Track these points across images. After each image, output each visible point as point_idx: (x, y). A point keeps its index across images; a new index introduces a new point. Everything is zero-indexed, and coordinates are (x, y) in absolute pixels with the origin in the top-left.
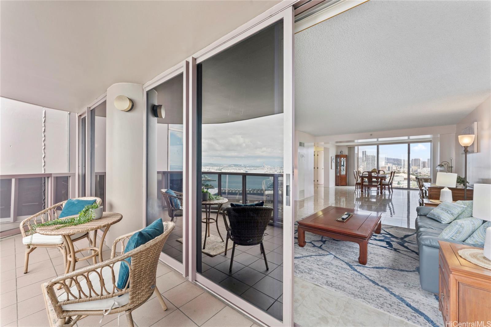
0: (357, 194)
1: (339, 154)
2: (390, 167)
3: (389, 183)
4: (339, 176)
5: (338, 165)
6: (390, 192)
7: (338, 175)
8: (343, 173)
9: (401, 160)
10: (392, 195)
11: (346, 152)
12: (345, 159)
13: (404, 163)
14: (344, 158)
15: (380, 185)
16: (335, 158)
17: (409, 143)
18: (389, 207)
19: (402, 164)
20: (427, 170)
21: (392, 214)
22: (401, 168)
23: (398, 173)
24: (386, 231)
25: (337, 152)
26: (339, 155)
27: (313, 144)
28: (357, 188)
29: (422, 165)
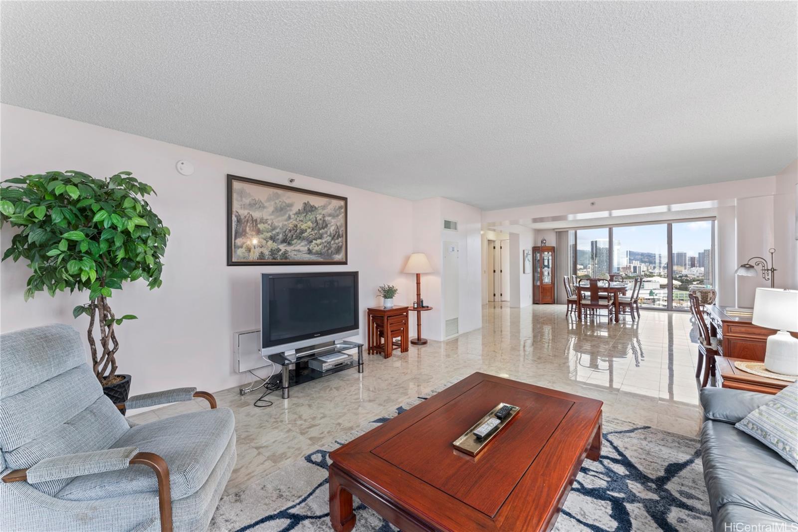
0: (570, 322)
1: (539, 245)
2: (636, 267)
3: (631, 300)
4: (539, 286)
5: (537, 266)
6: (633, 318)
7: (538, 283)
8: (547, 280)
9: (655, 254)
10: (638, 322)
11: (552, 241)
12: (550, 253)
13: (660, 260)
14: (548, 253)
15: (614, 304)
16: (531, 252)
17: (670, 222)
18: (633, 348)
19: (657, 261)
20: (697, 271)
21: (640, 360)
22: (654, 268)
23: (650, 276)
24: (615, 444)
25: (535, 241)
26: (539, 247)
27: (479, 225)
28: (570, 309)
29: (690, 263)
